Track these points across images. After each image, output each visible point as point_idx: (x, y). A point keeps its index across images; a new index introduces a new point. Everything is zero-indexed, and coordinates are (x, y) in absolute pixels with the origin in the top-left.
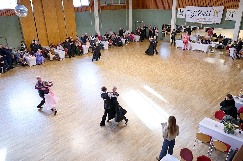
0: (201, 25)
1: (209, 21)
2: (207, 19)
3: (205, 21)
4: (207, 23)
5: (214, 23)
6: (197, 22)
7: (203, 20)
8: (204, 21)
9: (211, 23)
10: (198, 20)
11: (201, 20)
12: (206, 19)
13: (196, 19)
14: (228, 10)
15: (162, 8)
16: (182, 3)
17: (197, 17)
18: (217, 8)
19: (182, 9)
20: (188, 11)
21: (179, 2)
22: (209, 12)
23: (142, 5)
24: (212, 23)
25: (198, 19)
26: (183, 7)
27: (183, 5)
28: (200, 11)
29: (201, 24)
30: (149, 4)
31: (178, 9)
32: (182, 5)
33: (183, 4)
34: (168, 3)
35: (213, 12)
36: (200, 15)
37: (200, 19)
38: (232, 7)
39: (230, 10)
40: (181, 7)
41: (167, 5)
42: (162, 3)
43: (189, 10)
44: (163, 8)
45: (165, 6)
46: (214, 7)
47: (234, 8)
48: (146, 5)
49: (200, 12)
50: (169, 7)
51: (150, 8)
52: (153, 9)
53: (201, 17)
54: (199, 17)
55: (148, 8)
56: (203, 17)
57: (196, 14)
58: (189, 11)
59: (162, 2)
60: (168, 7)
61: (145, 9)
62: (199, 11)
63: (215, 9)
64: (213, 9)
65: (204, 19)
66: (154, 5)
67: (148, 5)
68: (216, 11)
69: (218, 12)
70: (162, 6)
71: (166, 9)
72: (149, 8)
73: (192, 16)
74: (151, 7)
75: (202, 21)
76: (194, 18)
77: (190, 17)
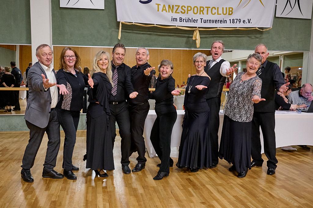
0: (197, 36)
1: (228, 18)
2: (220, 11)
3: (210, 17)
4: (219, 26)
5: (247, 25)
6: (178, 24)
7: (201, 16)
8: (206, 17)
9: (238, 25)
10: (177, 16)
11: (191, 15)
12: (214, 11)
13: (172, 8)
24: (242, 25)
25: (180, 9)
29: (192, 32)
37: (189, 8)
65: (205, 12)
75: (197, 17)
76: (158, 5)
77: (140, 1)
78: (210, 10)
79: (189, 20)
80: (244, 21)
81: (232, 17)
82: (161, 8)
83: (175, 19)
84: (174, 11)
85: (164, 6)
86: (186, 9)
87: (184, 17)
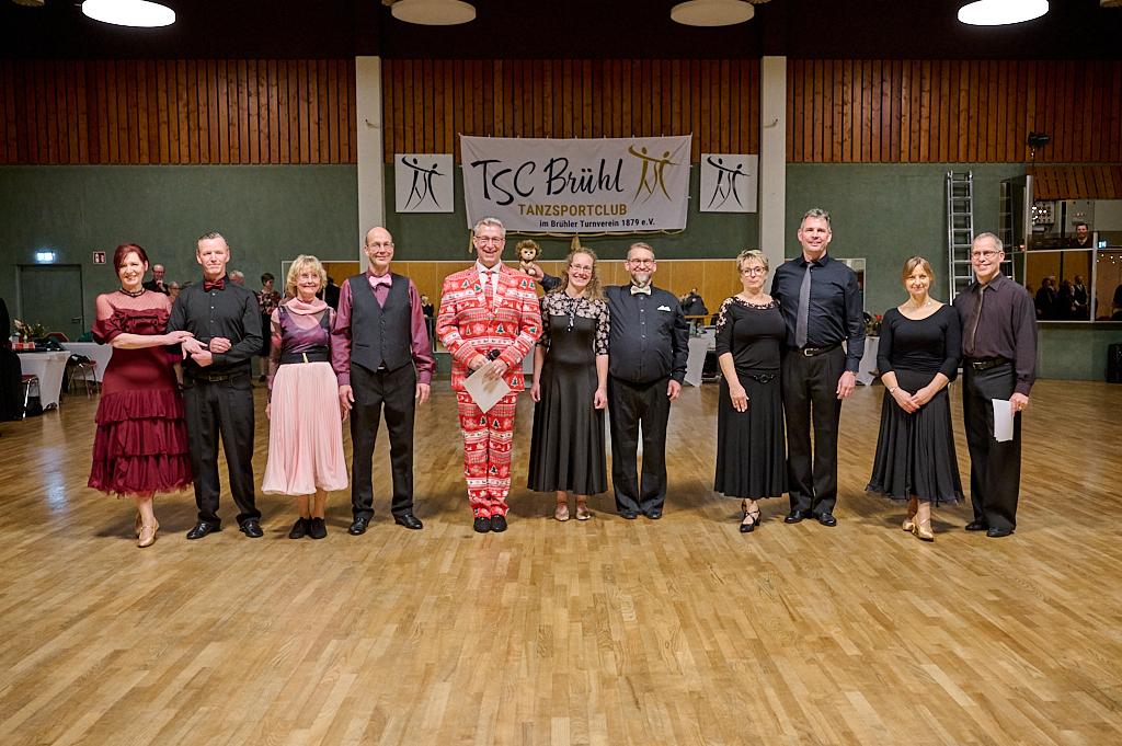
1: (619, 218)
2: (608, 209)
3: (595, 219)
4: (607, 229)
5: (648, 227)
6: (549, 230)
7: (582, 218)
8: (587, 219)
9: (634, 228)
10: (548, 219)
11: (567, 217)
12: (600, 210)
13: (539, 209)
14: (709, 160)
15: (265, 156)
16: (419, 119)
17: (540, 197)
18: (656, 145)
19: (426, 161)
20: (474, 165)
21: (399, 115)
22: (610, 170)
23: (83, 133)
24: (641, 227)
25: (552, 210)
26: (430, 144)
27: (429, 135)
28: (552, 161)
30: (154, 131)
31: (399, 157)
32: (419, 137)
33: (429, 129)
34: (314, 118)
35: (633, 166)
36: (557, 185)
37: (564, 209)
38: (725, 143)
39: (715, 158)
40: (420, 146)
41: (304, 134)
42: (264, 123)
43: (485, 163)
44: (275, 155)
45: (294, 143)
46: (638, 143)
47: (736, 146)
48: (124, 135)
49: (558, 167)
50: (326, 144)
51: (165, 158)
52: (185, 159)
53: (566, 198)
54: (553, 200)
55: (145, 159)
56: (582, 198)
57: (535, 181)
58: (481, 167)
59: (264, 112)
60: (315, 145)
61: (119, 162)
62: (551, 165)
63: (644, 150)
64: (631, 150)
65: (587, 211)
66: (194, 139)
67: (144, 133)
68: (651, 164)
69: (666, 166)
70: (264, 142)
71: (305, 157)
72: (154, 157)
73: (508, 198)
74: (174, 146)
75: (576, 219)
76: (522, 206)
77: (498, 203)
78: (593, 209)
79: (564, 224)
80: (643, 222)
81: (625, 218)
82: (525, 209)
83: (546, 224)
84: (544, 212)
85: (530, 207)
86: (560, 209)
87: (557, 219)
